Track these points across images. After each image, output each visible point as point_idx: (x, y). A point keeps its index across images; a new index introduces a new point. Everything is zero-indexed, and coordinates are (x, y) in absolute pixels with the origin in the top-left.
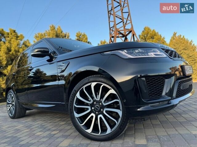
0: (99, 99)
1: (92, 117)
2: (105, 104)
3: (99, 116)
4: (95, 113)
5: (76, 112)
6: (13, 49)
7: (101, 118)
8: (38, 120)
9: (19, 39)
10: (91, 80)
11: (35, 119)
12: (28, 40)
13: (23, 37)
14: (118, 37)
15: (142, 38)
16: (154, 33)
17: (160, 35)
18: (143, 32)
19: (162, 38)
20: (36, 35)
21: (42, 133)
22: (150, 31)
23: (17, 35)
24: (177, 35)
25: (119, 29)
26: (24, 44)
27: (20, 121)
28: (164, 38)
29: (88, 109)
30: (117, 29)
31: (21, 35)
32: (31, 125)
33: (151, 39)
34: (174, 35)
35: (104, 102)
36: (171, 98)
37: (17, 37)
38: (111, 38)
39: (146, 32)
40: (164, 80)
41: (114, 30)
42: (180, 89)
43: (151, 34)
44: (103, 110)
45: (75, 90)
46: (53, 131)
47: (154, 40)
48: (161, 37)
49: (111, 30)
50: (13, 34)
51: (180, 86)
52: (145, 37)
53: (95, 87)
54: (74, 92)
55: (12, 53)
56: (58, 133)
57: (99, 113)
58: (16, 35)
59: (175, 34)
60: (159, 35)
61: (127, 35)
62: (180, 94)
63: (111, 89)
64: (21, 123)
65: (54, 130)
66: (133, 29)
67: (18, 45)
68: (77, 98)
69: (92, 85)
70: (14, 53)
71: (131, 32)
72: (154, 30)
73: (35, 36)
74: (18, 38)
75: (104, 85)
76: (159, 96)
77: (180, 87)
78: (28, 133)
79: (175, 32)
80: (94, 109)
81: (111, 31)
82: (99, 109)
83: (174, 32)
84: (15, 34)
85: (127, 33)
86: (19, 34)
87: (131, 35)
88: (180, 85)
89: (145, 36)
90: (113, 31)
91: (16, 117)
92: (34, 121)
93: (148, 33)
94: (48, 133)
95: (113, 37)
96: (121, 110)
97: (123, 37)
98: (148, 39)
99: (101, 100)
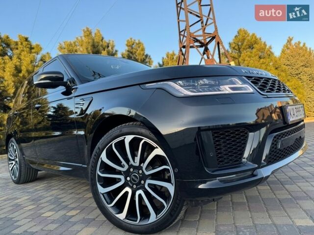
0: (137, 164)
1: (127, 193)
2: (147, 173)
3: (138, 193)
4: (131, 187)
5: (100, 185)
6: (24, 69)
7: (140, 196)
8: (53, 188)
9: (35, 53)
10: (125, 130)
11: (50, 186)
12: (48, 53)
13: (41, 49)
14: (192, 47)
15: (234, 48)
16: (254, 39)
17: (265, 43)
18: (235, 37)
19: (267, 47)
20: (60, 44)
21: (54, 213)
22: (248, 36)
23: (31, 45)
24: (293, 42)
25: (195, 34)
26: (41, 60)
27: (25, 189)
28: (270, 48)
29: (120, 180)
30: (190, 34)
31: (38, 46)
32: (41, 196)
33: (248, 50)
34: (288, 41)
35: (146, 169)
36: (257, 166)
37: (31, 48)
38: (182, 49)
39: (240, 37)
40: (246, 133)
41: (186, 35)
42: (276, 148)
43: (248, 40)
44: (145, 182)
45: (99, 148)
46: (71, 210)
47: (254, 50)
48: (265, 45)
49: (182, 35)
50: (25, 43)
51: (275, 143)
52: (238, 46)
53: (131, 143)
54: (98, 151)
55: (23, 76)
56: (77, 214)
57: (138, 187)
58: (29, 46)
59: (290, 41)
60: (263, 43)
61: (207, 44)
62: (275, 158)
63: (157, 148)
64: (28, 192)
65: (73, 209)
66: (217, 33)
67: (32, 62)
68: (102, 161)
69: (125, 140)
70: (26, 75)
71: (213, 38)
72: (253, 35)
73: (58, 47)
74: (33, 51)
75: (145, 140)
76: (235, 161)
77: (276, 145)
78: (32, 213)
79: (291, 37)
80: (130, 181)
81: (182, 37)
82: (137, 181)
83: (289, 37)
84: (28, 44)
85: (208, 40)
86: (34, 44)
87: (214, 43)
88: (276, 141)
89: (240, 44)
90: (184, 36)
91: (21, 182)
92: (48, 189)
93: (244, 40)
94: (62, 213)
95: (184, 47)
96: (172, 184)
97: (201, 46)
98: (244, 49)
99: (142, 165)
